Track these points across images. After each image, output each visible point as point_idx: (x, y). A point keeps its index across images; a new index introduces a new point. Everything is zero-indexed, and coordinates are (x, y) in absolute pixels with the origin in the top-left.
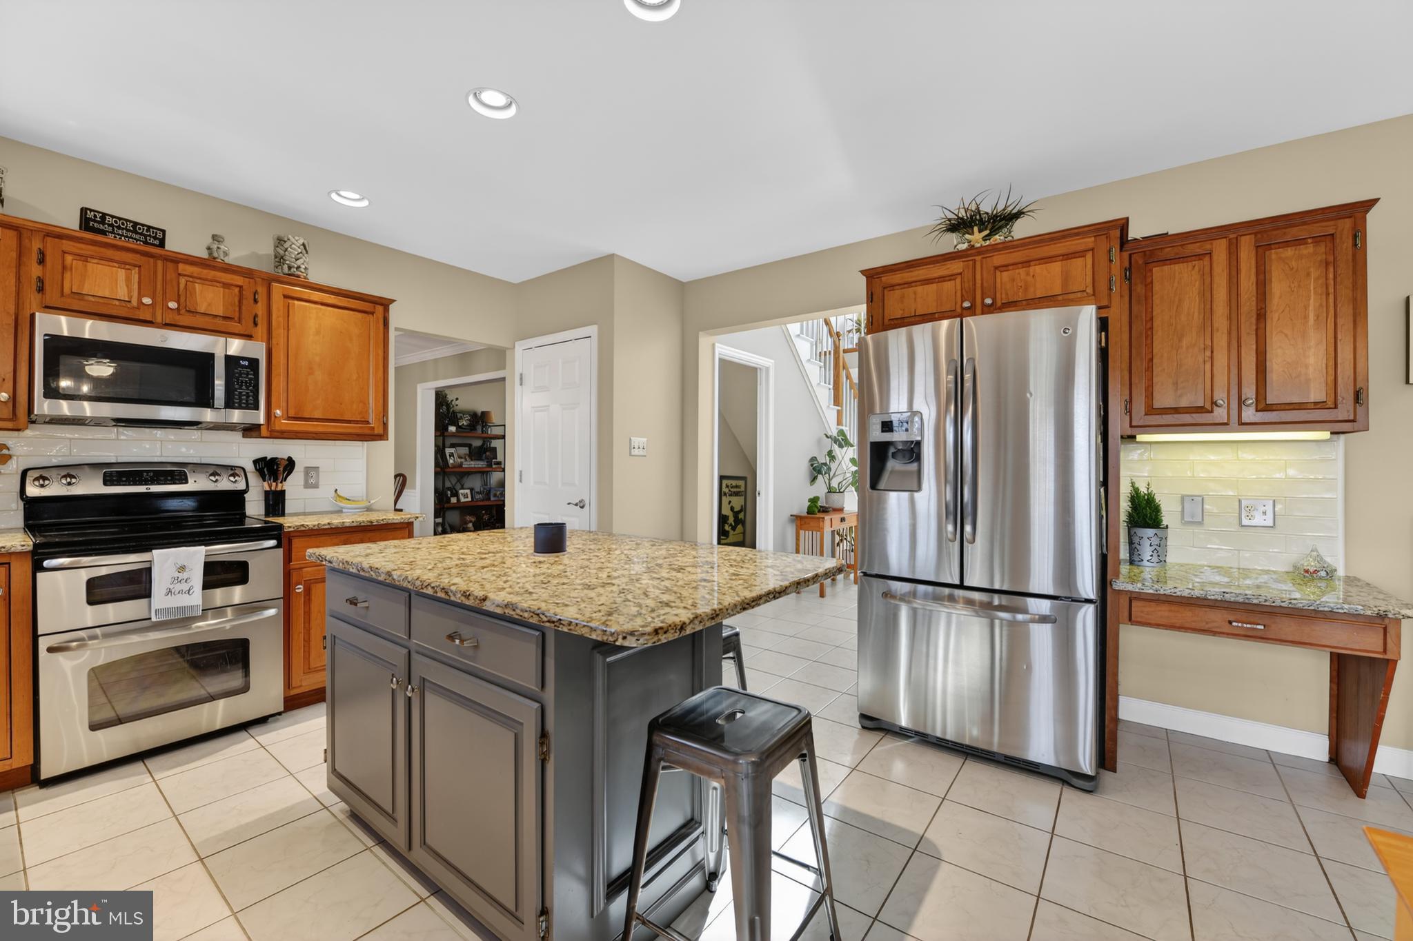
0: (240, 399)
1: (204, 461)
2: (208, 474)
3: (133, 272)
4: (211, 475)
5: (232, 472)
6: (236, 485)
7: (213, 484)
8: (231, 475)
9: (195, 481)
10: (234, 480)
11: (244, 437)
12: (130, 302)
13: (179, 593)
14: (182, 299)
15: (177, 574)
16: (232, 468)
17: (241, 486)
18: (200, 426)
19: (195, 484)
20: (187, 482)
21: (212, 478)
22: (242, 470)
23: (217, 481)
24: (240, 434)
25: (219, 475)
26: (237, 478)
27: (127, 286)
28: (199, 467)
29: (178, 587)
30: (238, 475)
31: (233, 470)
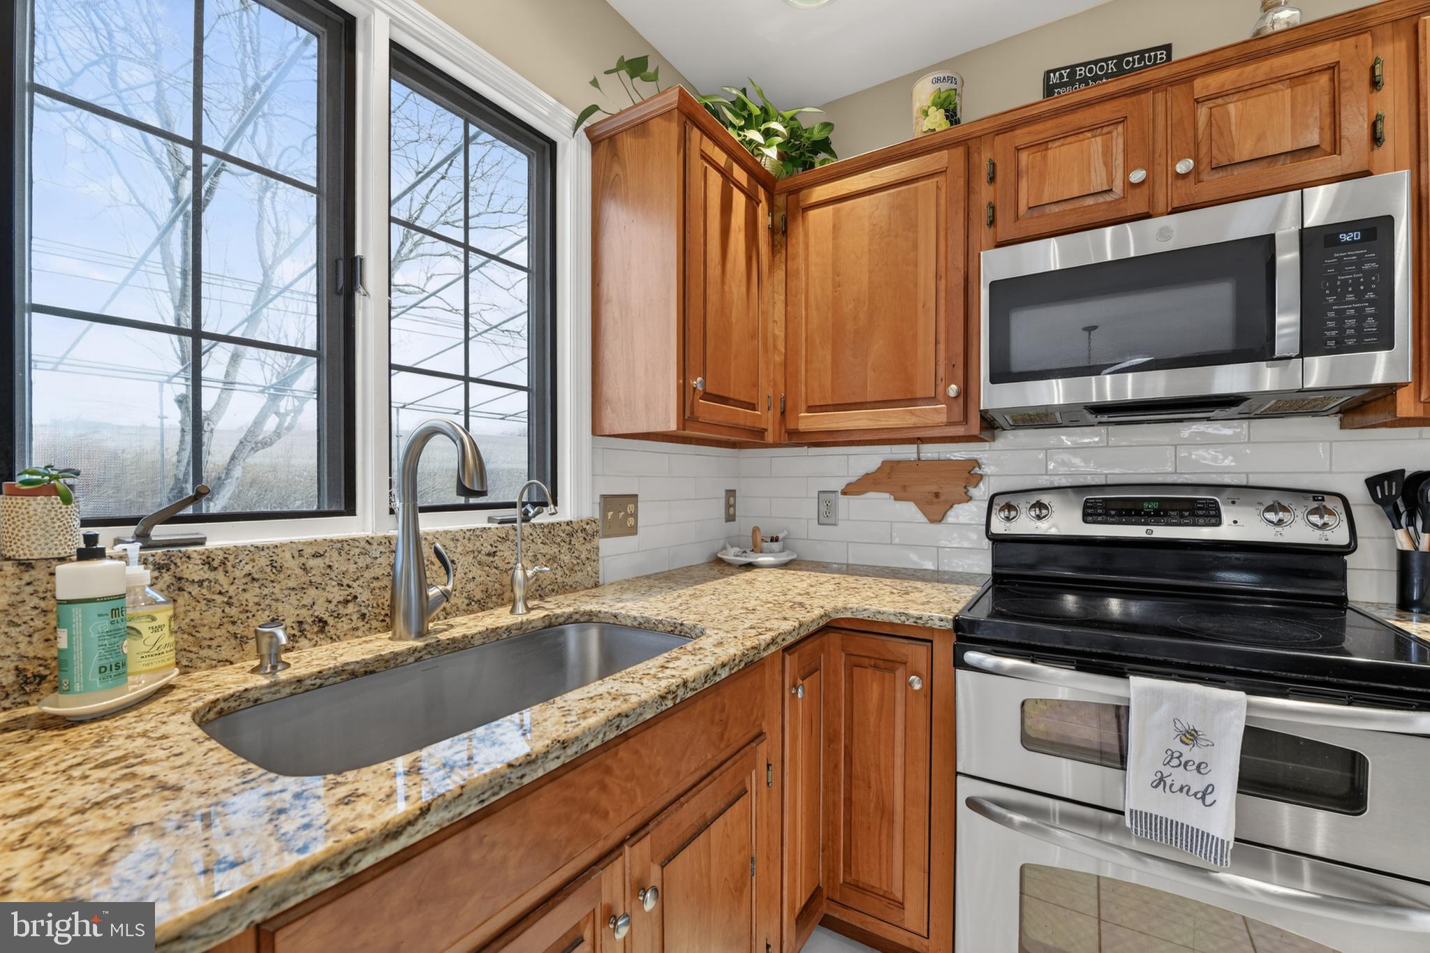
0: (1341, 328)
1: (1254, 481)
2: (1262, 508)
3: (1115, 133)
4: (1269, 509)
5: (1315, 505)
6: (1327, 533)
7: (1271, 528)
8: (1314, 511)
9: (1235, 522)
10: (1320, 522)
11: (1342, 427)
12: (1111, 190)
13: (1181, 790)
14: (1204, 149)
15: (1177, 746)
16: (1318, 495)
17: (1339, 536)
18: (1242, 407)
19: (1234, 527)
20: (1219, 524)
21: (1271, 516)
22: (1339, 500)
23: (1280, 522)
24: (1335, 420)
25: (1284, 509)
26: (1326, 518)
27: (1106, 164)
28: (1244, 492)
29: (1179, 777)
30: (1331, 513)
31: (1317, 499)
